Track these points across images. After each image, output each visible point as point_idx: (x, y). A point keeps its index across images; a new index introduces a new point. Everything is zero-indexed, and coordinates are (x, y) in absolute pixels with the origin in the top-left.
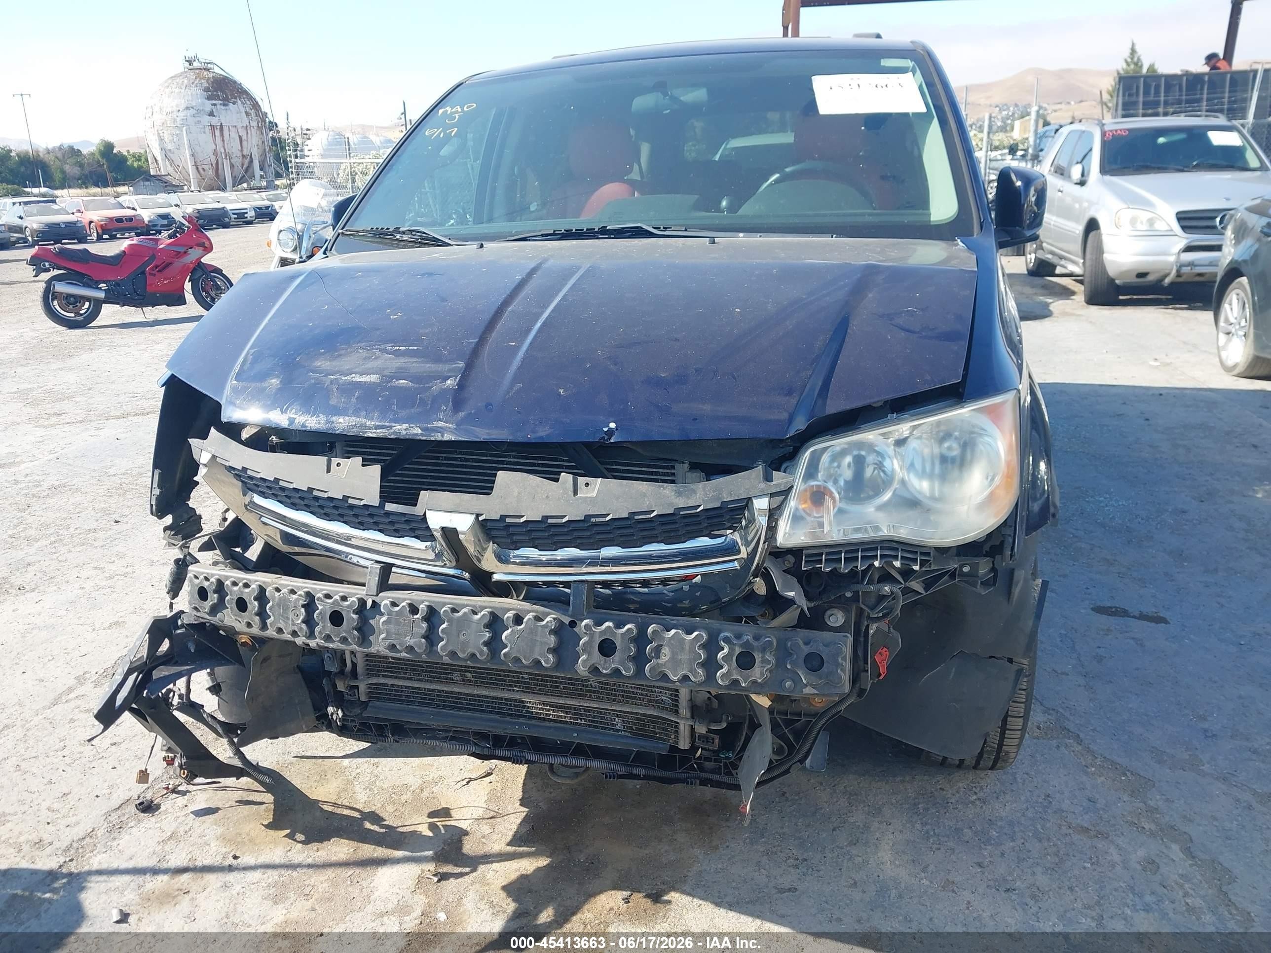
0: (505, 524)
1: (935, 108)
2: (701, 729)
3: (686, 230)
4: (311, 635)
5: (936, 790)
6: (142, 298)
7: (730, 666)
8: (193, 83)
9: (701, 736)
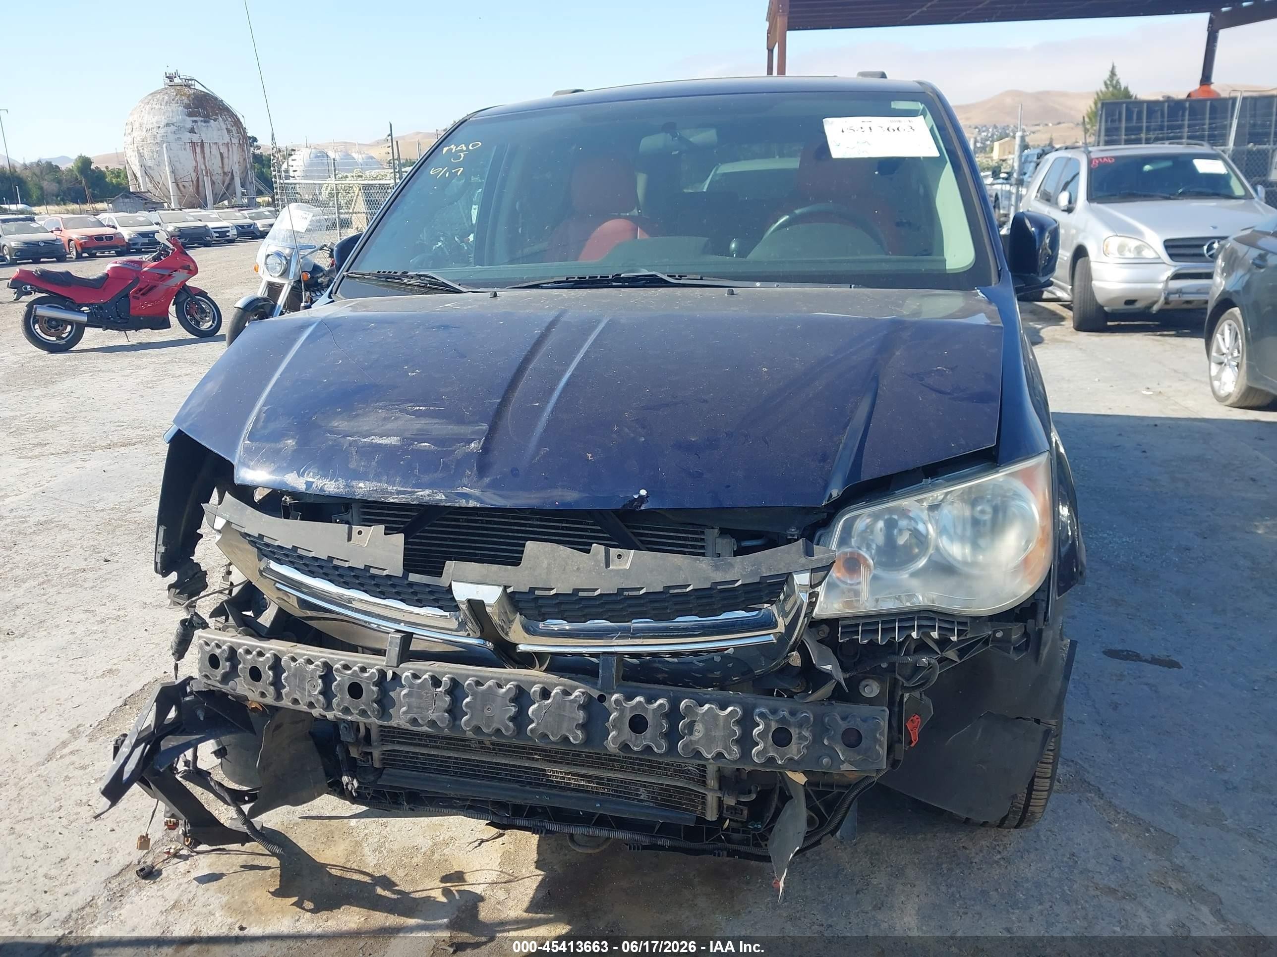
0: (534, 596)
1: (947, 152)
2: (730, 801)
3: (701, 279)
4: (329, 707)
5: (959, 849)
6: (125, 321)
7: (765, 743)
8: (173, 100)
9: (729, 808)
